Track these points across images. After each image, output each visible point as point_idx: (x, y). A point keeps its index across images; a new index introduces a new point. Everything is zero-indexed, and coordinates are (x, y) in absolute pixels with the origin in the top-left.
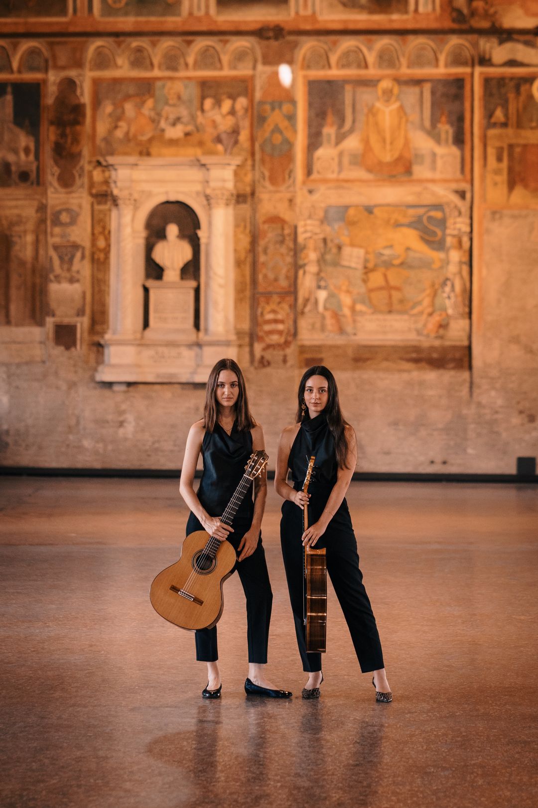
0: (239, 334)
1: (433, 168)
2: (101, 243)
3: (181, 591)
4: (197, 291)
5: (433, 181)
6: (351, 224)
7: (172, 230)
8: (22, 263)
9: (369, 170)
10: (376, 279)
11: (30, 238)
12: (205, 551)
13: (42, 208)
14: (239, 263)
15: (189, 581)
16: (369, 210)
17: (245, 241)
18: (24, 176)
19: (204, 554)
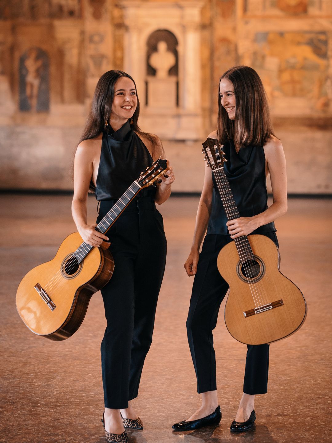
0: (204, 109)
1: (320, 8)
2: (119, 54)
3: (256, 310)
4: (177, 84)
5: (320, 17)
6: (271, 43)
7: (162, 46)
8: (71, 67)
9: (282, 9)
10: (286, 76)
11: (75, 52)
12: (243, 260)
13: (82, 33)
14: (203, 67)
15: (254, 296)
16: (281, 34)
17: (206, 53)
18: (71, 13)
19: (244, 263)
